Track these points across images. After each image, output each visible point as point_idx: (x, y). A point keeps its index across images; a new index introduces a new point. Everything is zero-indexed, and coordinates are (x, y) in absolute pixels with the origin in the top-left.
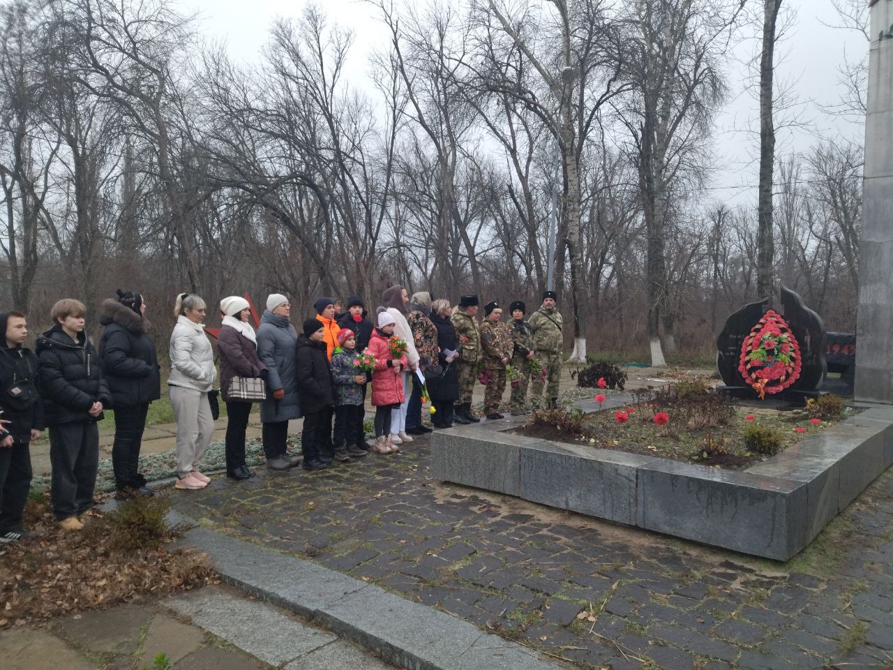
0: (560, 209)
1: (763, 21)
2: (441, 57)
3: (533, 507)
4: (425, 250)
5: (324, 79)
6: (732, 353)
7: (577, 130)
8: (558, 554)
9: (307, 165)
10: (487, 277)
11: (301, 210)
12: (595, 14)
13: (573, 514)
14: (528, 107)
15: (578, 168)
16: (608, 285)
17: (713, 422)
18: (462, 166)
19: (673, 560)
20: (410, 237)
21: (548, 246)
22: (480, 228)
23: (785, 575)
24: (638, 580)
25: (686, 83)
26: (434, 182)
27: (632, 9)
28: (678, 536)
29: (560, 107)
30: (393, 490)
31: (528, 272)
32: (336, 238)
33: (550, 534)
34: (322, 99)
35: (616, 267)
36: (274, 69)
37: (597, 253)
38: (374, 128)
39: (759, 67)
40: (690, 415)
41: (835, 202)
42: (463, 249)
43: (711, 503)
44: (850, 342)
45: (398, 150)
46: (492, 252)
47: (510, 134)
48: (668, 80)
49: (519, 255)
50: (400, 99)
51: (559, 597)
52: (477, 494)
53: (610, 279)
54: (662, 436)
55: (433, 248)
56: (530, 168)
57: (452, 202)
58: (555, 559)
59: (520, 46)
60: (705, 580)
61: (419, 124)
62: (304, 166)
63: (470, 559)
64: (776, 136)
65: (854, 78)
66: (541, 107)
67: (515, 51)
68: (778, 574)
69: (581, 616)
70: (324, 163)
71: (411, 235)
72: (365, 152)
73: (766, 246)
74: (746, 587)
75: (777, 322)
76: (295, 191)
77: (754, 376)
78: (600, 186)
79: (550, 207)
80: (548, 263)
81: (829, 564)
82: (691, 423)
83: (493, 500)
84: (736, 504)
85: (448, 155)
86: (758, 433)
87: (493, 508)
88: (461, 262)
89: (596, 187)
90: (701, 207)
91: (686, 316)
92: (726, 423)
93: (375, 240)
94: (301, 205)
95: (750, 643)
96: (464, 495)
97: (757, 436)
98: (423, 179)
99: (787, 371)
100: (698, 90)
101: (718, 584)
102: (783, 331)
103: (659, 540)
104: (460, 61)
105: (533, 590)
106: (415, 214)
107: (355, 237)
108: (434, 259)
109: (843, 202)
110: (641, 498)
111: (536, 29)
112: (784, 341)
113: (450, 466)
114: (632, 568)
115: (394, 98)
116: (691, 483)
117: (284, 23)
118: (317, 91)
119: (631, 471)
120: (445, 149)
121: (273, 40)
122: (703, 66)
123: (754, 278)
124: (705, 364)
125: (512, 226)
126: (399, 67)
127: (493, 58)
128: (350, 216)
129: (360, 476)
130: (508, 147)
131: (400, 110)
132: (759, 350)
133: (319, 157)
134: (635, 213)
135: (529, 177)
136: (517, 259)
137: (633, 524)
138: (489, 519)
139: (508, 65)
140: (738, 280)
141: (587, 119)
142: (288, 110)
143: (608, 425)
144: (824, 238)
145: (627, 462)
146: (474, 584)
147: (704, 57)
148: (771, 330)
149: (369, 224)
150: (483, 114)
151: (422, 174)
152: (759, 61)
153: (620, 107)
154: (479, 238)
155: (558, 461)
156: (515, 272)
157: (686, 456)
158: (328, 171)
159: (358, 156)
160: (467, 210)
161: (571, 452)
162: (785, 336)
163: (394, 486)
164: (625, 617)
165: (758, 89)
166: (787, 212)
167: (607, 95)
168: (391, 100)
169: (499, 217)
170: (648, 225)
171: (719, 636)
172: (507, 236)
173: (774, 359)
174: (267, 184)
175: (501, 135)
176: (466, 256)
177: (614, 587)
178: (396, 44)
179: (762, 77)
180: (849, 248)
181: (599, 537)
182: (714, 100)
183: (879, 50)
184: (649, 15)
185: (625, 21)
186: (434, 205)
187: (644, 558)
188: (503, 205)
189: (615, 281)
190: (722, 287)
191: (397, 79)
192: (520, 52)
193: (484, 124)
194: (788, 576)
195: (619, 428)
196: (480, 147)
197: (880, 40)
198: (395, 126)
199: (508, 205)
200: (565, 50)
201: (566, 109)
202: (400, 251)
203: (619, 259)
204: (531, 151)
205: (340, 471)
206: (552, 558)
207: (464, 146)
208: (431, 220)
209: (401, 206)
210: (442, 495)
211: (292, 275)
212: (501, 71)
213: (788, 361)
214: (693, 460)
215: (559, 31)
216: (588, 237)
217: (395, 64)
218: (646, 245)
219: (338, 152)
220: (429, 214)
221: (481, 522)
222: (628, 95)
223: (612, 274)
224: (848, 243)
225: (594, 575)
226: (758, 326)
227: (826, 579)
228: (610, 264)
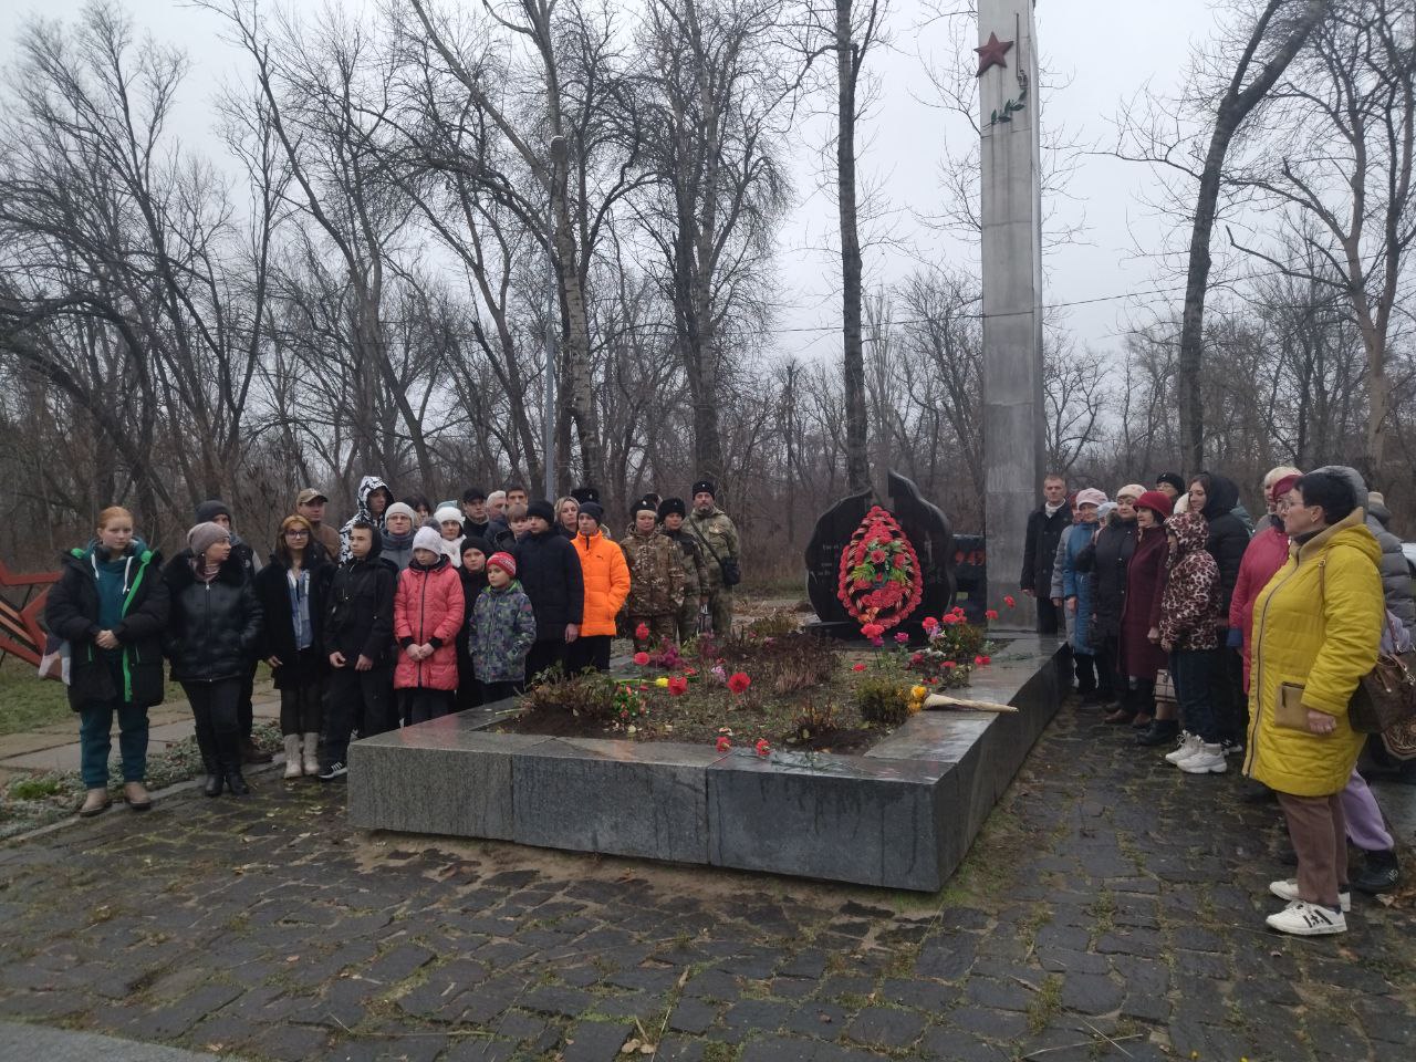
0: (558, 363)
1: (838, 90)
2: (346, 109)
3: (537, 855)
4: (333, 428)
5: (131, 133)
6: (827, 573)
7: (578, 239)
8: (583, 936)
9: (103, 280)
10: (445, 470)
11: (94, 361)
12: (595, 62)
13: (606, 858)
14: (499, 198)
15: (583, 297)
16: (638, 479)
17: (810, 680)
18: (393, 290)
19: (770, 915)
20: (304, 407)
21: (543, 420)
22: (429, 390)
23: (937, 913)
24: (719, 959)
25: (733, 177)
26: (344, 316)
27: (651, 60)
28: (774, 871)
29: (551, 202)
30: (275, 860)
31: (514, 462)
32: (164, 409)
33: (568, 900)
34: (128, 166)
35: (649, 451)
36: (29, 109)
37: (620, 429)
38: (229, 221)
39: (836, 157)
40: (778, 672)
41: (940, 354)
42: (401, 426)
43: (822, 813)
44: (978, 547)
45: (275, 258)
46: (452, 431)
47: (471, 240)
48: (709, 169)
49: (496, 434)
50: (276, 175)
51: (590, 1017)
52: (437, 845)
53: (641, 470)
54: (738, 709)
55: (347, 424)
56: (507, 297)
57: (378, 348)
58: (578, 946)
59: (479, 100)
60: (822, 941)
61: (313, 218)
62: (96, 283)
63: (423, 972)
64: (864, 258)
65: (959, 178)
66: (518, 198)
67: (472, 108)
68: (927, 914)
69: (628, 1048)
70: (136, 277)
71: (306, 402)
72: (213, 260)
73: (857, 416)
74: (884, 945)
75: (886, 523)
76: (80, 327)
77: (859, 604)
78: (618, 328)
79: (544, 358)
80: (544, 446)
81: (995, 886)
82: (780, 684)
83: (465, 853)
84: (859, 810)
85: (366, 272)
86: (878, 692)
87: (465, 869)
88: (398, 446)
89: (611, 328)
90: (765, 362)
91: (754, 521)
92: (827, 679)
93: (238, 411)
94: (93, 351)
95: (903, 1044)
96: (412, 851)
97: (876, 696)
98: (324, 310)
99: (904, 595)
100: (751, 190)
101: (843, 945)
102: (895, 535)
103: (744, 883)
104: (381, 117)
105: (542, 1013)
106: (313, 369)
107: (199, 407)
108: (351, 443)
109: (950, 354)
110: (714, 817)
111: (503, 75)
112: (898, 550)
113: (384, 801)
114: (707, 939)
115: (265, 172)
116: (791, 784)
117: (45, 29)
118: (119, 155)
119: (696, 775)
120: (361, 261)
121: (26, 57)
122: (757, 155)
123: (841, 464)
124: (784, 589)
125: (484, 386)
126: (272, 122)
127: (435, 117)
128: (190, 372)
129: (210, 840)
130: (469, 261)
131: (278, 193)
132: (865, 565)
133: (127, 269)
134: (673, 369)
135: (508, 310)
136: (494, 441)
137: (705, 861)
138: (459, 889)
139: (462, 129)
140: (819, 467)
141: (592, 222)
142: (59, 183)
143: (655, 699)
144: (928, 405)
145: (689, 761)
146: (433, 1022)
147: (757, 140)
148: (878, 537)
149: (226, 385)
150: (424, 206)
151: (322, 300)
152: (836, 147)
153: (642, 207)
154: (428, 407)
155: (578, 771)
156: (491, 462)
157: (777, 739)
158: (145, 292)
159: (200, 266)
160: (406, 362)
161: (597, 753)
162: (898, 542)
163: (277, 852)
164: (702, 1035)
165: (836, 189)
166: (877, 370)
167: (621, 189)
168: (260, 175)
169: (460, 375)
170: (693, 386)
171: (855, 1042)
172: (475, 404)
173: (884, 577)
174: (22, 314)
175: (457, 241)
176: (407, 438)
177: (681, 982)
178: (265, 83)
179: (840, 171)
180: (960, 418)
181: (650, 892)
182: (774, 203)
183: (992, 136)
184: (676, 69)
185: (641, 76)
186: (346, 354)
187: (725, 918)
188: (464, 354)
189: (648, 473)
190: (798, 478)
191: (271, 141)
192: (479, 110)
193: (426, 222)
194: (942, 914)
195: (671, 702)
196: (423, 260)
197: (993, 124)
198: (268, 218)
199: (475, 355)
200: (553, 111)
201: (560, 204)
202: (287, 430)
203: (652, 439)
204: (507, 270)
205: (167, 836)
206: (575, 945)
207: (394, 257)
208: (343, 378)
209: (287, 355)
210: (369, 856)
211: (78, 477)
212: (450, 139)
213: (904, 578)
214: (790, 744)
215: (542, 85)
216: (604, 405)
217: (264, 115)
218: (691, 418)
219: (163, 260)
220: (338, 367)
221: (444, 898)
222: (653, 190)
223: (644, 462)
224: (959, 412)
225: (646, 965)
226: (860, 531)
227: (994, 912)
228: (639, 446)
